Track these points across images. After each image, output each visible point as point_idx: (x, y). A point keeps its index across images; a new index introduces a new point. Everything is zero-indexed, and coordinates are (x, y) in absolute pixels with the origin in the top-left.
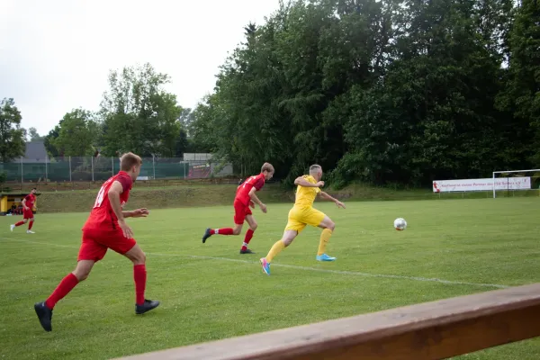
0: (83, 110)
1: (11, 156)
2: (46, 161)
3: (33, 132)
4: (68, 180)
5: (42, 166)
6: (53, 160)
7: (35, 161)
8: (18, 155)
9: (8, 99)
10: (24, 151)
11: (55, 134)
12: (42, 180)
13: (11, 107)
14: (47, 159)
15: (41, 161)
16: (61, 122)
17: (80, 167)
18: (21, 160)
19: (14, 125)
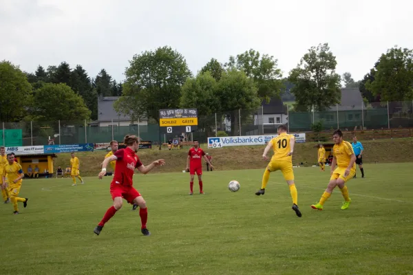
0: (398, 48)
1: (326, 104)
2: (362, 107)
3: (348, 77)
4: (385, 127)
5: (358, 113)
6: (370, 106)
7: (349, 108)
8: (333, 102)
9: (322, 45)
10: (339, 98)
11: (370, 78)
12: (358, 128)
13: (326, 52)
14: (362, 105)
15: (356, 108)
16: (377, 65)
17: (398, 113)
18: (337, 108)
19: (329, 72)
